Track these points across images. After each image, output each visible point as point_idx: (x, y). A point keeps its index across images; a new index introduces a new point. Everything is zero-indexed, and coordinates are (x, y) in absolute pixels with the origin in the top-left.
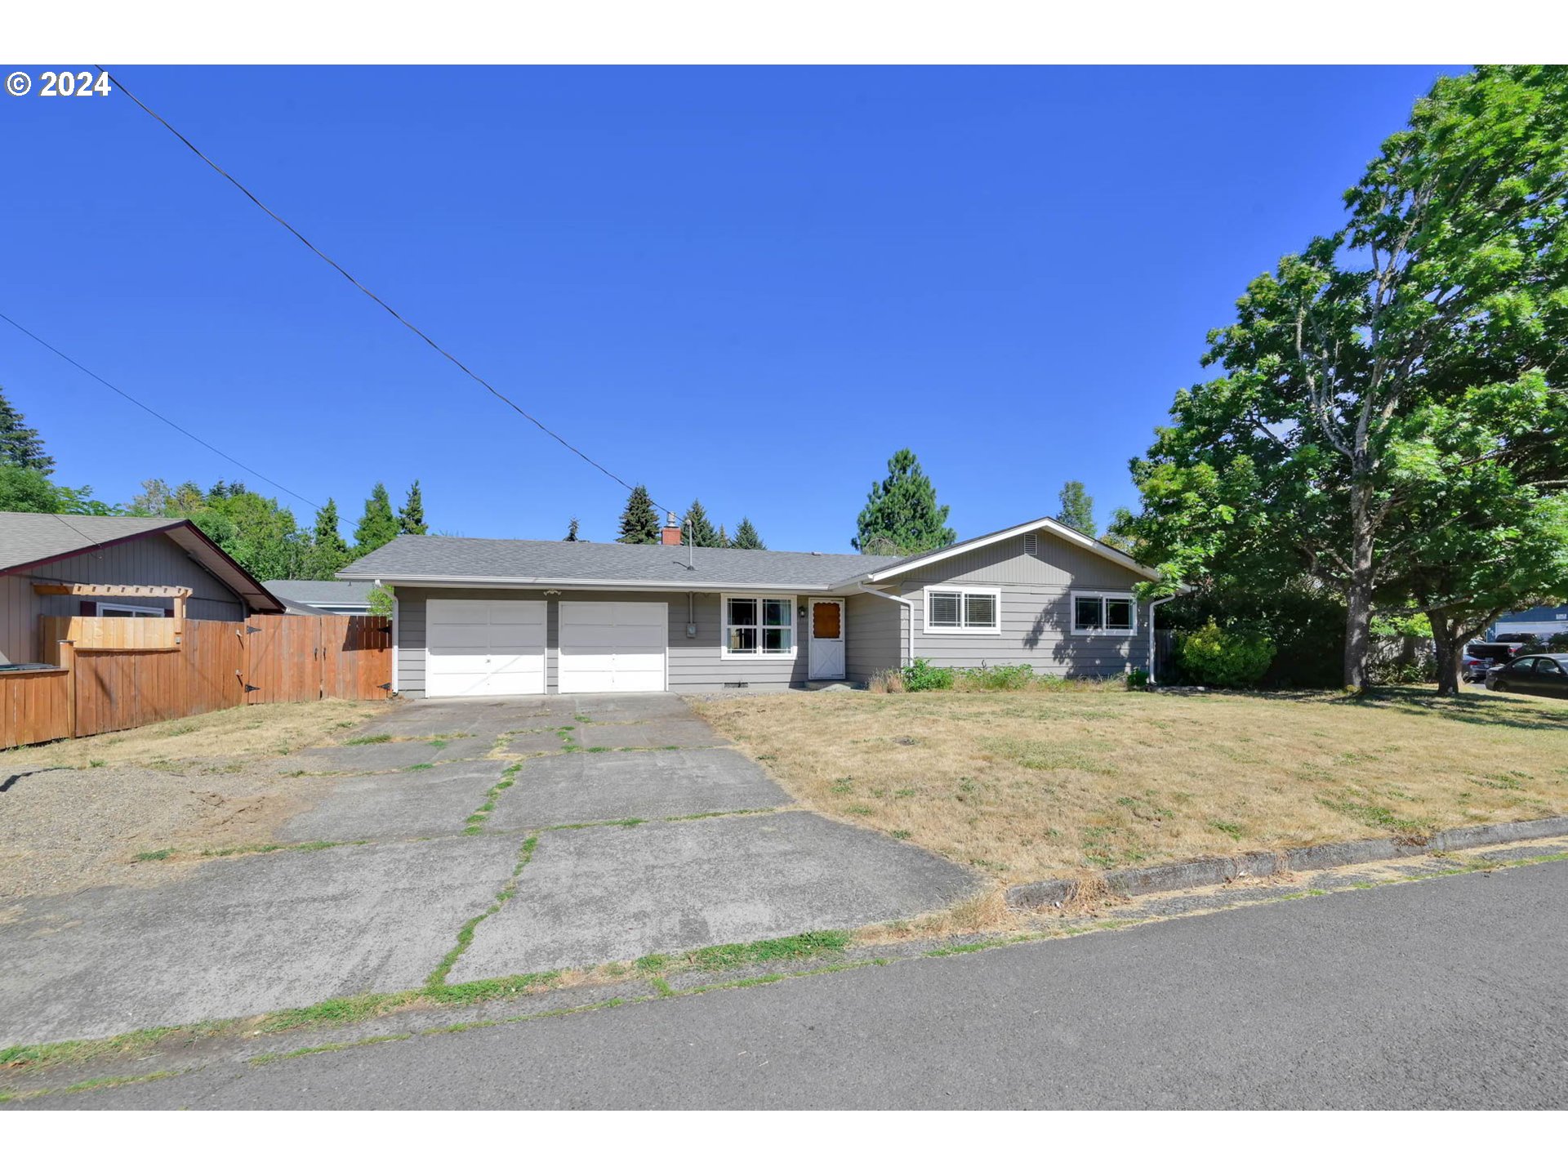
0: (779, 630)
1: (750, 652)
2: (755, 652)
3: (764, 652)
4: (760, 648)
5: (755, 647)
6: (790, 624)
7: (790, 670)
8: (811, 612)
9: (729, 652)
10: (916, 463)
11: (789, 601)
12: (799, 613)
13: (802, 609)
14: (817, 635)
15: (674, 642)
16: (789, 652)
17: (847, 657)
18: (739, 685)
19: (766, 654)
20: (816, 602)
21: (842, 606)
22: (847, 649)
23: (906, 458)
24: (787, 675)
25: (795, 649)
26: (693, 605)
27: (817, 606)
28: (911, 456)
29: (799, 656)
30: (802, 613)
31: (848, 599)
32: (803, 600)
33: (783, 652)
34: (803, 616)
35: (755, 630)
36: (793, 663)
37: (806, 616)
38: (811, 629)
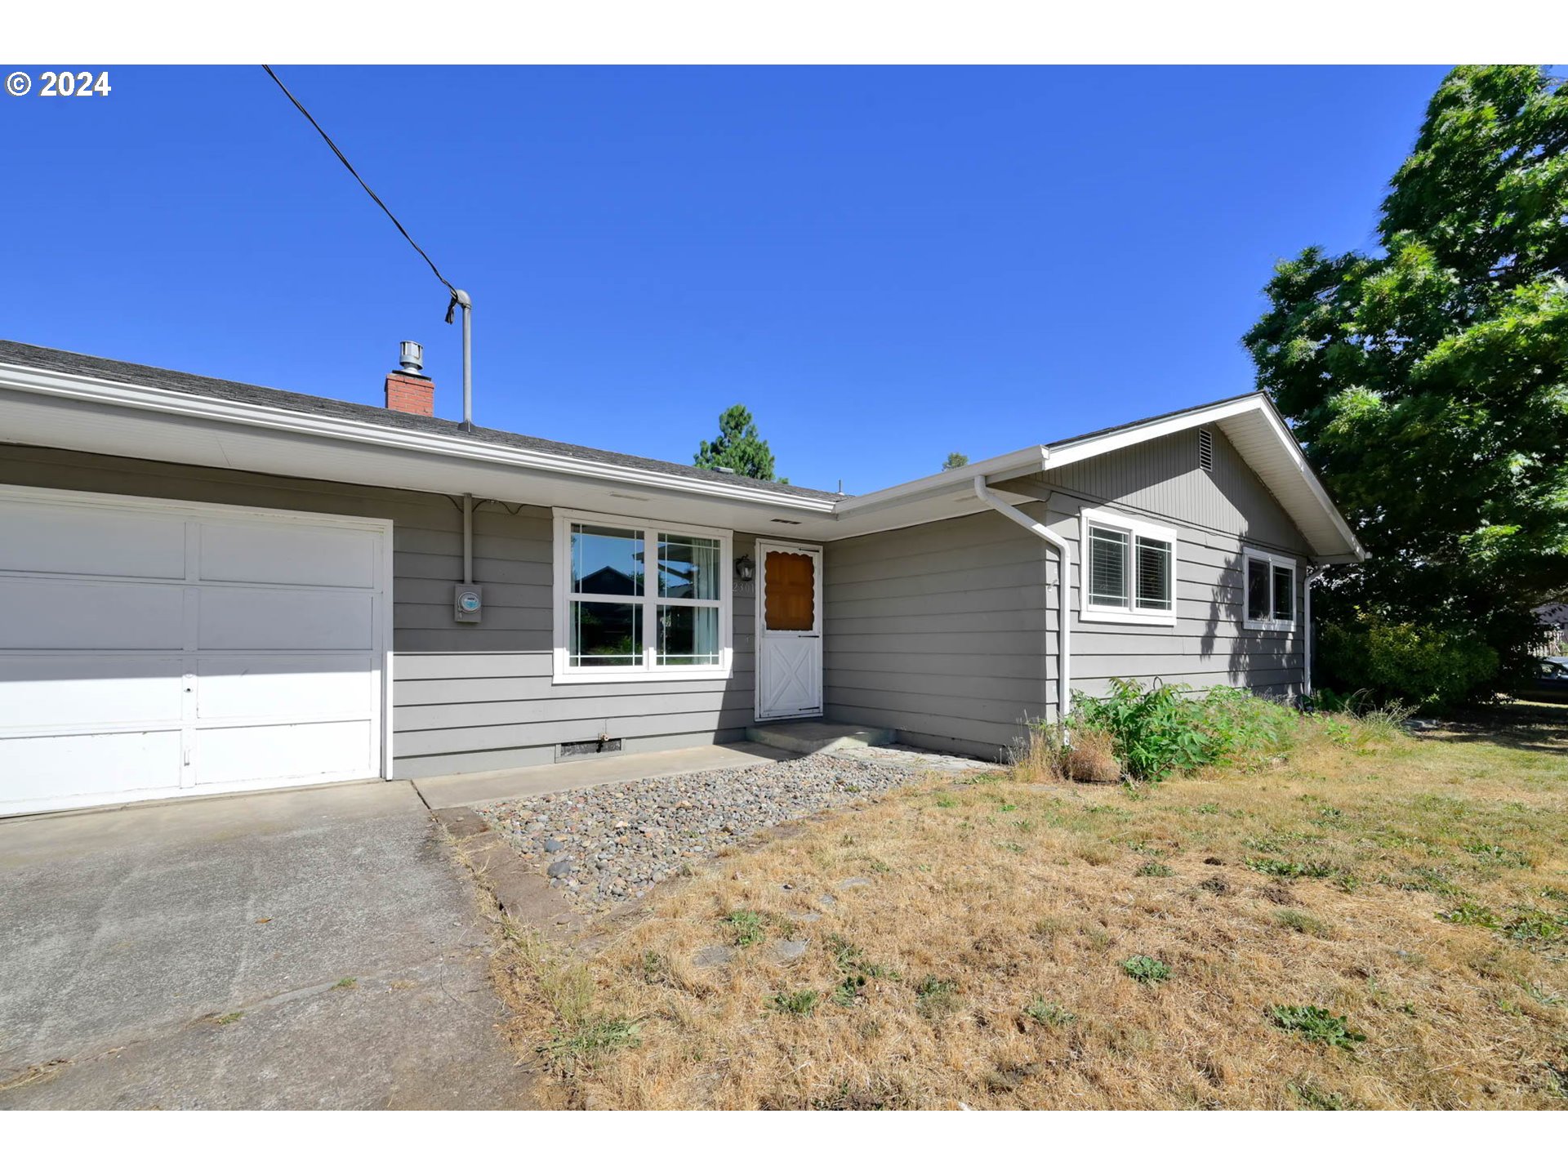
0: (690, 609)
1: (628, 662)
2: (639, 662)
3: (660, 661)
4: (650, 653)
5: (639, 651)
6: (717, 597)
7: (717, 702)
8: (761, 572)
9: (574, 662)
10: (751, 424)
11: (717, 543)
12: (737, 571)
13: (743, 563)
14: (773, 624)
15: (407, 639)
16: (716, 661)
17: (827, 670)
18: (600, 745)
19: (665, 667)
20: (771, 549)
21: (818, 561)
22: (827, 653)
23: (741, 415)
24: (709, 712)
25: (727, 655)
26: (474, 534)
27: (772, 556)
28: (745, 414)
29: (736, 670)
30: (747, 572)
31: (831, 549)
32: (744, 541)
33: (699, 661)
34: (747, 580)
35: (639, 609)
36: (723, 686)
37: (750, 580)
38: (760, 609)
